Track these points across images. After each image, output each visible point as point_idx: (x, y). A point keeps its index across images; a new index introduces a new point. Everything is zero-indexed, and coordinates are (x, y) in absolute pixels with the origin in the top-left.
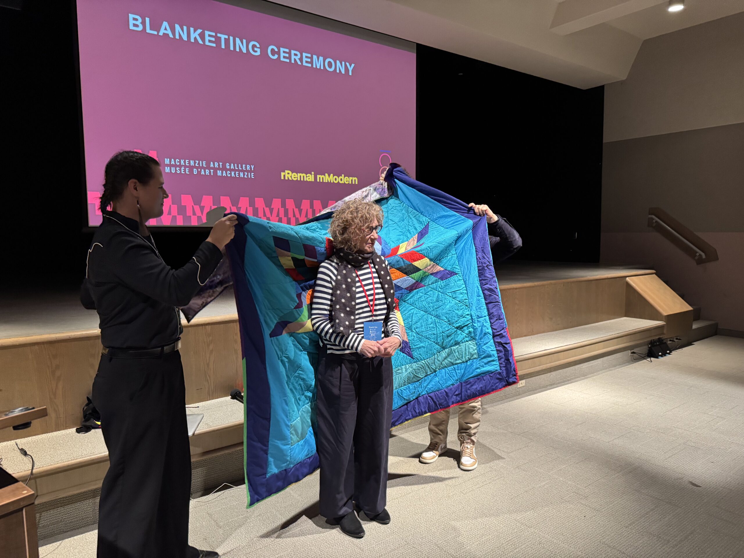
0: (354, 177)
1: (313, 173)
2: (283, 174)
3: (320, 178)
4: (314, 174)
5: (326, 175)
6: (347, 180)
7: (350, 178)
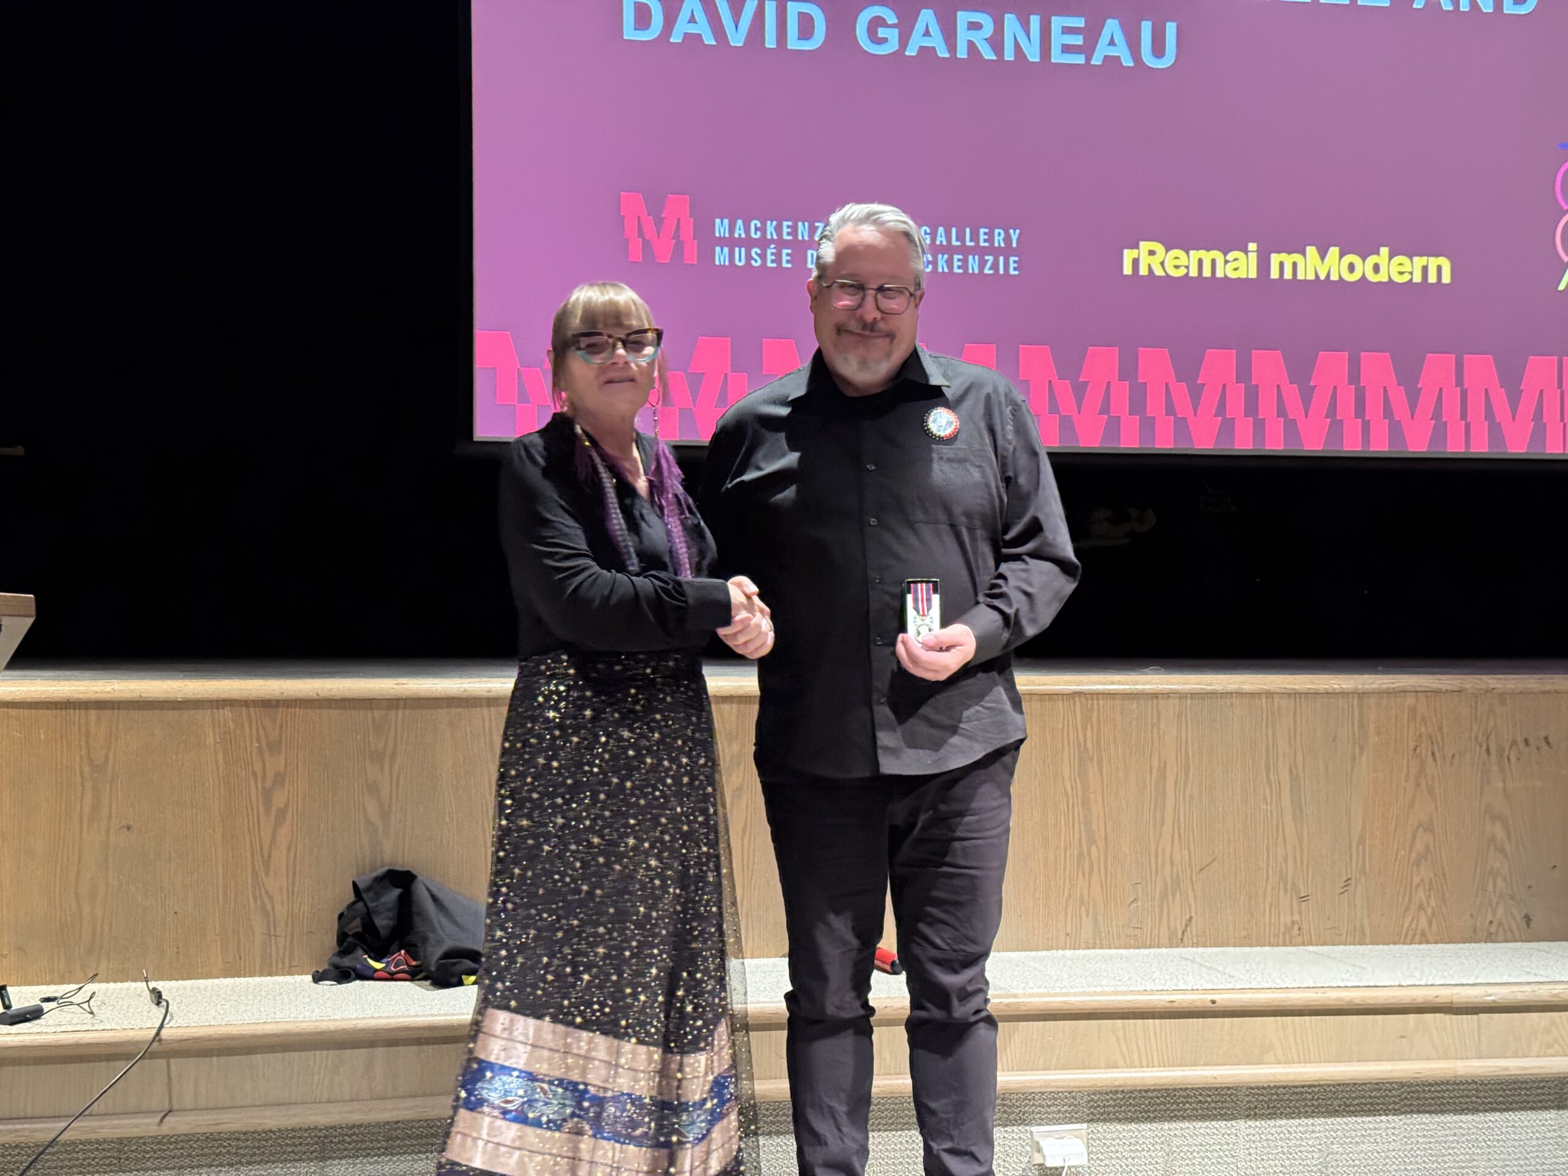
0: (1437, 255)
1: (1252, 246)
2: (1129, 255)
3: (1282, 265)
4: (1258, 251)
5: (1311, 251)
6: (1401, 269)
7: (1416, 259)
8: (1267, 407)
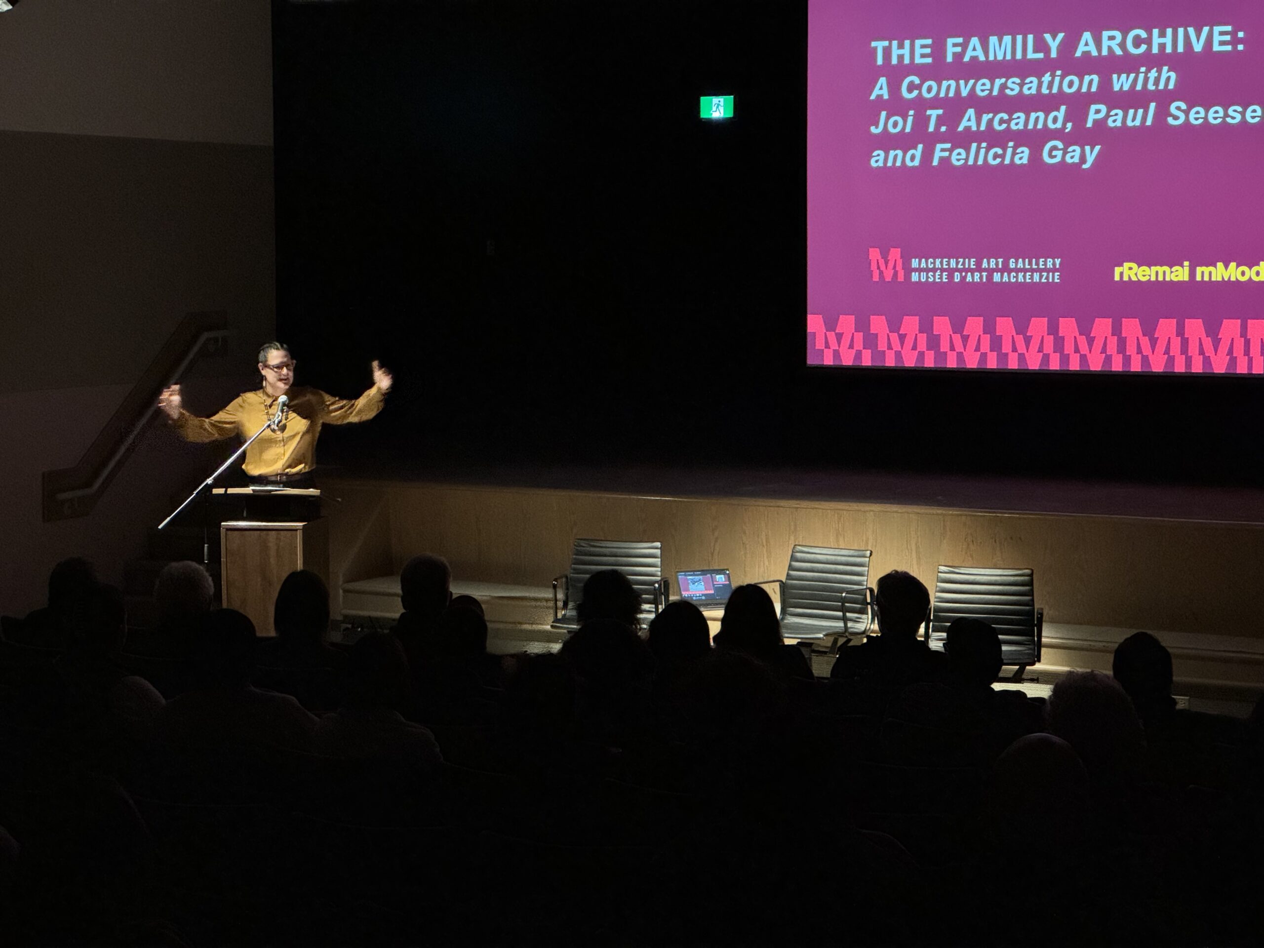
1: (1186, 263)
2: (1118, 270)
3: (1203, 273)
4: (1190, 266)
5: (1220, 265)
8: (1193, 350)
